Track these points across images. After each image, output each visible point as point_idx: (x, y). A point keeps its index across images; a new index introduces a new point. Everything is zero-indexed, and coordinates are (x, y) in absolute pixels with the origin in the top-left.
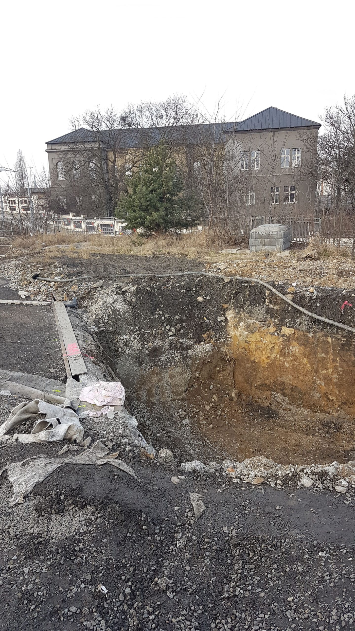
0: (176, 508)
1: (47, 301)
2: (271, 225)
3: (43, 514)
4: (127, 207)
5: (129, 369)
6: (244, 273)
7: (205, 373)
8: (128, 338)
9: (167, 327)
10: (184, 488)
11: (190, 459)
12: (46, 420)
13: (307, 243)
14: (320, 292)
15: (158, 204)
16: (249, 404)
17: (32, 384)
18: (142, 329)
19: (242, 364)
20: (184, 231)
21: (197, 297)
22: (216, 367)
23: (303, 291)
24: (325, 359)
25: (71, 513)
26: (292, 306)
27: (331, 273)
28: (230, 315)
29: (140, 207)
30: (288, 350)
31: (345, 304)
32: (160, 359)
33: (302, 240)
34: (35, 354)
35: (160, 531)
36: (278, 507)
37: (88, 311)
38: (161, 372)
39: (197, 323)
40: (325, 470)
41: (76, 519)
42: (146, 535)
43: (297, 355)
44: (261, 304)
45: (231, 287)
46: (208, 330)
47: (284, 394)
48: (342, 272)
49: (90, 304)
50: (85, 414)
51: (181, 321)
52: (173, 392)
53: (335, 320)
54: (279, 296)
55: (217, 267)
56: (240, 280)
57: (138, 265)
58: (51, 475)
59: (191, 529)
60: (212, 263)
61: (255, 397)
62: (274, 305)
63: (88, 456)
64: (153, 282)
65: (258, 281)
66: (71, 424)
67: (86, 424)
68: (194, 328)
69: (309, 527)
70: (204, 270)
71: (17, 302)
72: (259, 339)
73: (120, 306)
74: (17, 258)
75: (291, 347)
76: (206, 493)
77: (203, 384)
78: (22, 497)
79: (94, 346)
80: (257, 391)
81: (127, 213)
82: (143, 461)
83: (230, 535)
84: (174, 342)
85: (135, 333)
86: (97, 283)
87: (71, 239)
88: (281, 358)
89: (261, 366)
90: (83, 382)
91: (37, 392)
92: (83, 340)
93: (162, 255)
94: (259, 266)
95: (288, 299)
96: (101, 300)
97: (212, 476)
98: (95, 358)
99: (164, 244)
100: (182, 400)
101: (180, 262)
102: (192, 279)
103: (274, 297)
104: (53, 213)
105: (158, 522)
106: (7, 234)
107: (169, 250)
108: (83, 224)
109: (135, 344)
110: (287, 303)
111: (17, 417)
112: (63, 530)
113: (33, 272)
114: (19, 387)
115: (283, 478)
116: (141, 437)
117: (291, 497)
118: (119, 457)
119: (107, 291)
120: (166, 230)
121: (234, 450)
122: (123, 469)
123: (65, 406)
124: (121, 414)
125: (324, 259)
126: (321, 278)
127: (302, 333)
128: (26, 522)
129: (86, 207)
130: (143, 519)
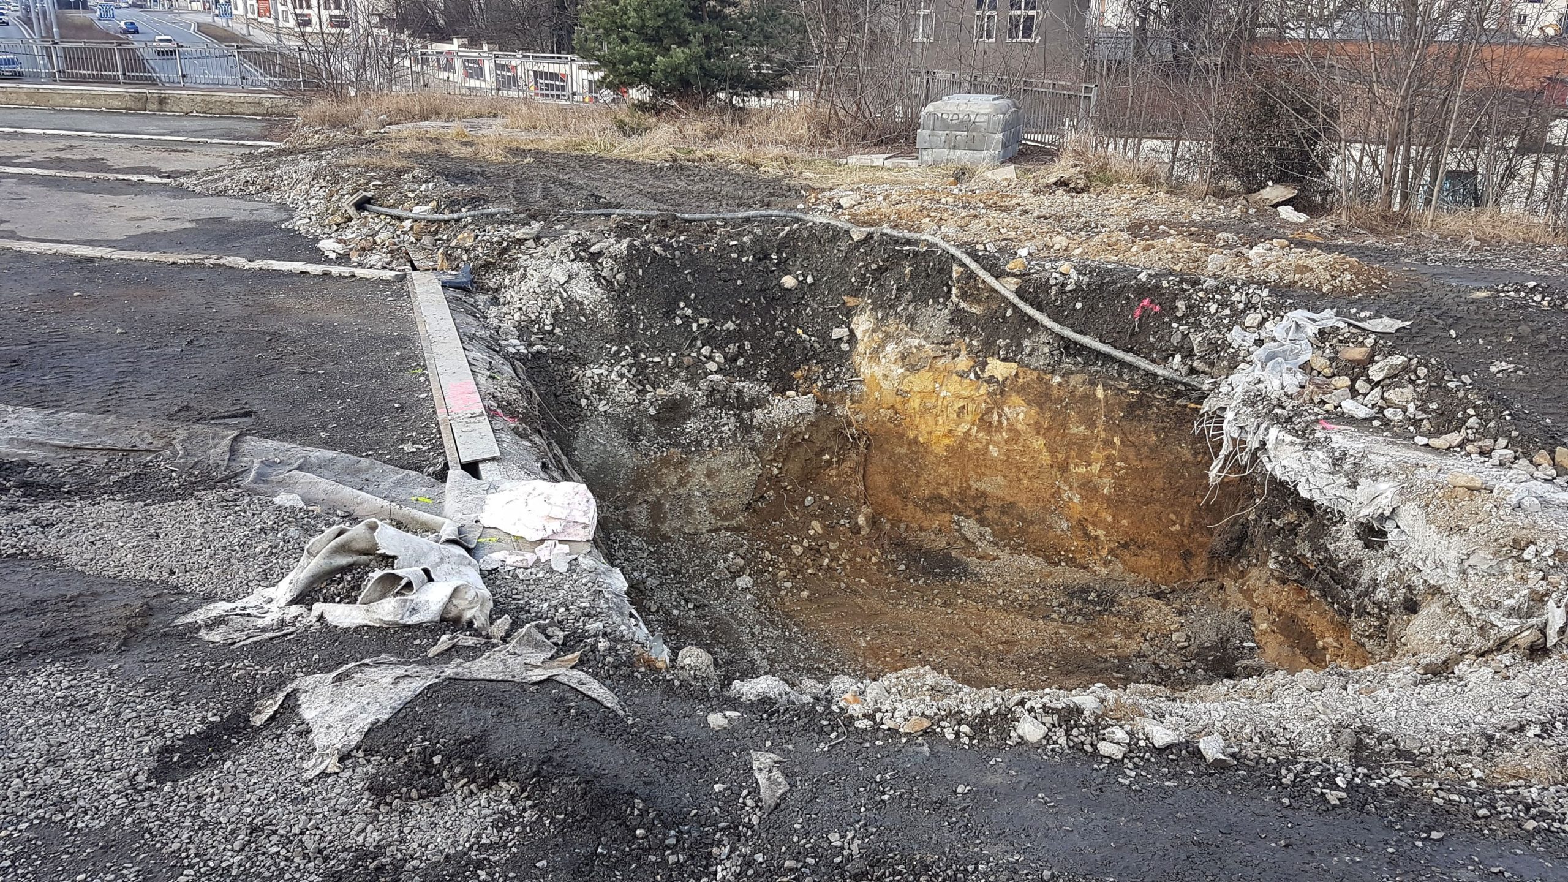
0: (717, 787)
1: (392, 269)
2: (973, 97)
3: (389, 799)
4: (605, 29)
5: (605, 451)
6: (901, 219)
7: (795, 467)
8: (606, 373)
9: (703, 351)
10: (737, 739)
11: (751, 672)
12: (398, 572)
13: (1061, 146)
14: (1085, 274)
15: (688, 26)
16: (899, 544)
17: (357, 480)
18: (640, 351)
19: (886, 446)
20: (753, 102)
21: (781, 277)
22: (822, 452)
23: (1045, 269)
24: (1085, 438)
25: (459, 799)
26: (1015, 308)
27: (1113, 227)
28: (862, 324)
29: (640, 30)
30: (1000, 416)
31: (1143, 307)
32: (684, 430)
33: (1048, 138)
34: (365, 404)
35: (678, 841)
36: (960, 789)
37: (502, 300)
38: (687, 460)
39: (780, 343)
40: (1075, 704)
41: (471, 812)
42: (645, 850)
43: (1019, 427)
44: (941, 300)
45: (866, 255)
46: (806, 361)
47: (982, 522)
48: (1140, 226)
49: (507, 282)
50: (493, 559)
51: (738, 336)
52: (713, 511)
53: (1118, 344)
54: (984, 282)
55: (835, 200)
56: (891, 237)
57: (631, 187)
58: (409, 705)
59: (752, 836)
60: (822, 190)
61: (914, 525)
62: (972, 303)
63: (504, 662)
64: (670, 234)
65: (936, 240)
66: (459, 583)
67: (498, 583)
68: (772, 356)
69: (1033, 837)
70: (800, 206)
71: (315, 269)
72: (930, 388)
73: (585, 291)
74: (316, 152)
75: (1006, 409)
76: (789, 752)
77: (788, 492)
78: (336, 758)
79: (516, 391)
80: (920, 513)
81: (605, 44)
82: (639, 676)
83: (846, 853)
84: (721, 388)
85: (623, 363)
86: (526, 229)
87: (457, 108)
88: (981, 435)
89: (932, 452)
90: (490, 479)
91: (368, 501)
92: (488, 373)
93: (694, 161)
94: (938, 201)
95: (1007, 288)
96: (535, 273)
97: (806, 713)
98: (521, 421)
99: (701, 134)
100: (737, 530)
101: (740, 182)
102: (769, 228)
103: (972, 283)
104: (410, 36)
105: (674, 820)
106: (289, 88)
107: (711, 151)
108: (488, 67)
109: (622, 389)
110: (1004, 299)
111: (322, 562)
112: (439, 839)
113: (355, 190)
114: (324, 486)
115: (974, 720)
116: (635, 618)
117: (992, 766)
118: (580, 665)
119: (550, 251)
120: (706, 96)
121: (857, 651)
122: (590, 693)
123: (443, 539)
124: (586, 562)
125: (1098, 190)
126: (1089, 237)
127: (1035, 375)
128: (346, 818)
129: (495, 25)
130: (636, 812)
